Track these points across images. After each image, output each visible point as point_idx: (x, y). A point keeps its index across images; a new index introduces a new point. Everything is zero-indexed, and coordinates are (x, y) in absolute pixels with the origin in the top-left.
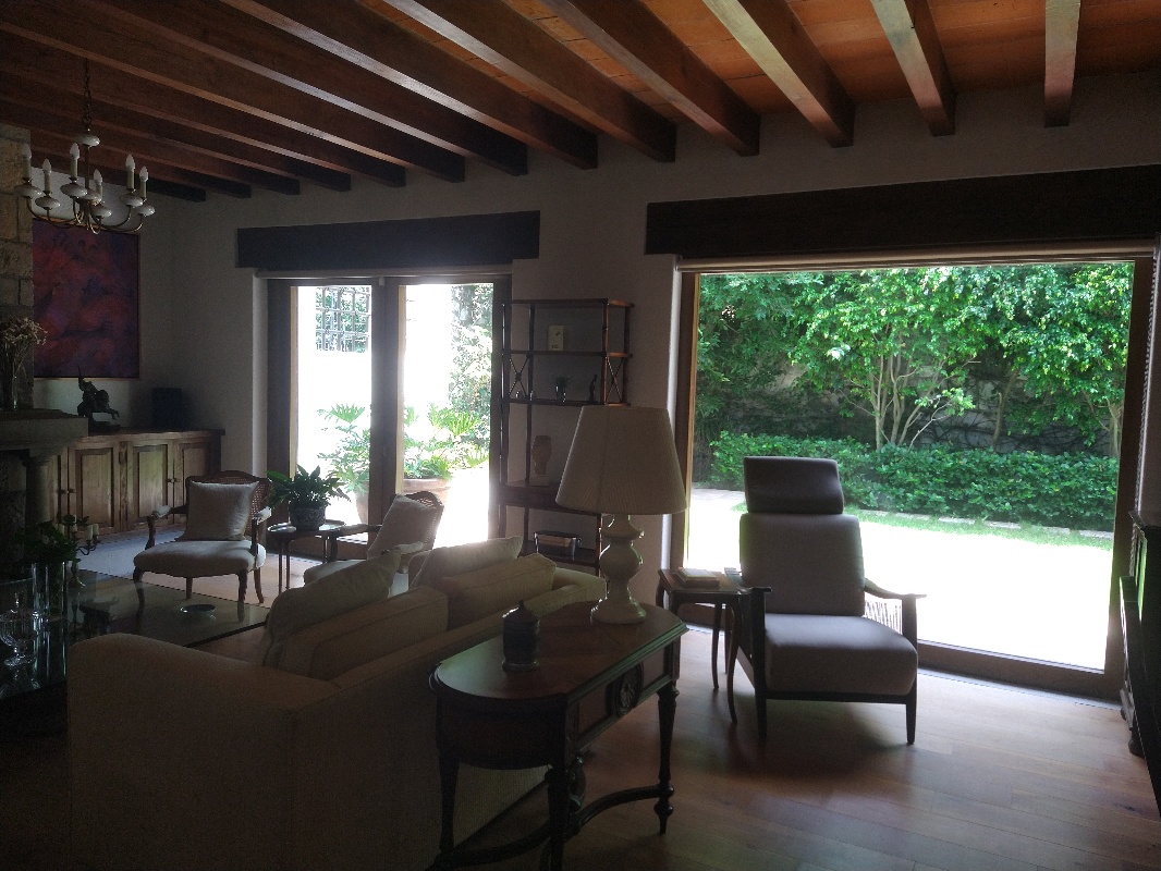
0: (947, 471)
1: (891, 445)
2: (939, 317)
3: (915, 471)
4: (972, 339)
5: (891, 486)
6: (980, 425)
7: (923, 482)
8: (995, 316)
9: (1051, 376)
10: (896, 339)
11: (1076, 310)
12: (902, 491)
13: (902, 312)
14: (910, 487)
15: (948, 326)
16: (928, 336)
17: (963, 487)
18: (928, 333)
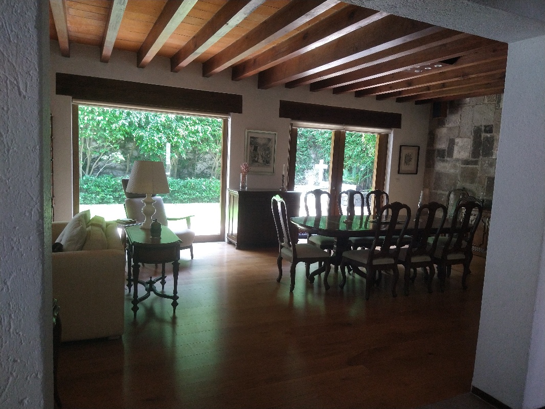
0: (113, 185)
1: (87, 175)
2: (110, 123)
3: (99, 186)
4: (121, 133)
5: (89, 194)
6: (117, 167)
7: (103, 191)
8: (131, 124)
9: (151, 148)
10: (91, 130)
11: (159, 125)
12: (94, 195)
13: (93, 119)
14: (98, 193)
15: (113, 126)
16: (105, 130)
17: (119, 191)
18: (105, 129)
